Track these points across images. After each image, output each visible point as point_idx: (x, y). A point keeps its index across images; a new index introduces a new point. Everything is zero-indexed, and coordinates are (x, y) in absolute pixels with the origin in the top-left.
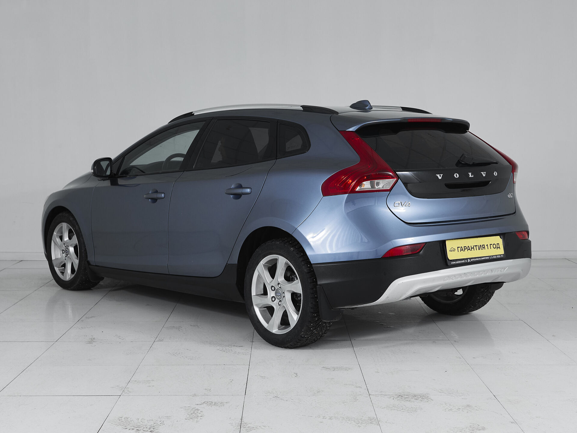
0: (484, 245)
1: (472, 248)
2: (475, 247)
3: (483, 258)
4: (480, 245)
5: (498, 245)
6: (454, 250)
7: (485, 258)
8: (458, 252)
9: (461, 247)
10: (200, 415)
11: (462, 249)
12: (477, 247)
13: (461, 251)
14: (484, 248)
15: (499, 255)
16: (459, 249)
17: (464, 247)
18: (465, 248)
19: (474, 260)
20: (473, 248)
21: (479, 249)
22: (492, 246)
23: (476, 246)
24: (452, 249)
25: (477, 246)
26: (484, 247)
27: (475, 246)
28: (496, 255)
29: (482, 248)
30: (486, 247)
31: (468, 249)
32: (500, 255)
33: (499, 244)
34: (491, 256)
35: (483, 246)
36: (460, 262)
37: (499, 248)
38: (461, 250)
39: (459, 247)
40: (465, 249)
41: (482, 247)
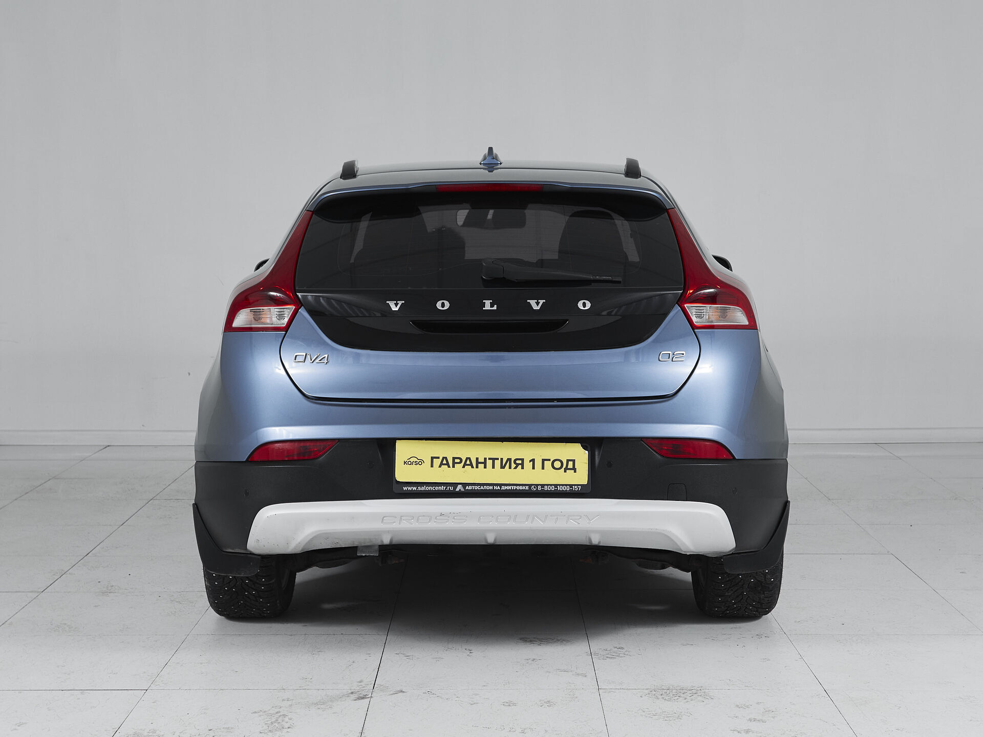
0: (522, 460)
1: (478, 463)
2: (489, 463)
3: (509, 488)
4: (509, 459)
5: (571, 462)
6: (419, 463)
7: (515, 487)
8: (432, 466)
9: (444, 458)
11: (444, 462)
12: (498, 462)
13: (440, 467)
14: (520, 466)
15: (566, 485)
16: (437, 462)
17: (454, 458)
18: (457, 461)
19: (477, 487)
20: (484, 463)
21: (503, 467)
22: (548, 464)
23: (494, 460)
24: (412, 460)
25: (498, 459)
26: (522, 464)
27: (489, 459)
28: (556, 486)
29: (513, 465)
30: (528, 465)
31: (465, 465)
32: (570, 486)
33: (574, 461)
34: (537, 485)
35: (519, 462)
36: (430, 488)
37: (574, 469)
38: (442, 464)
39: (437, 458)
40: (454, 463)
41: (515, 463)
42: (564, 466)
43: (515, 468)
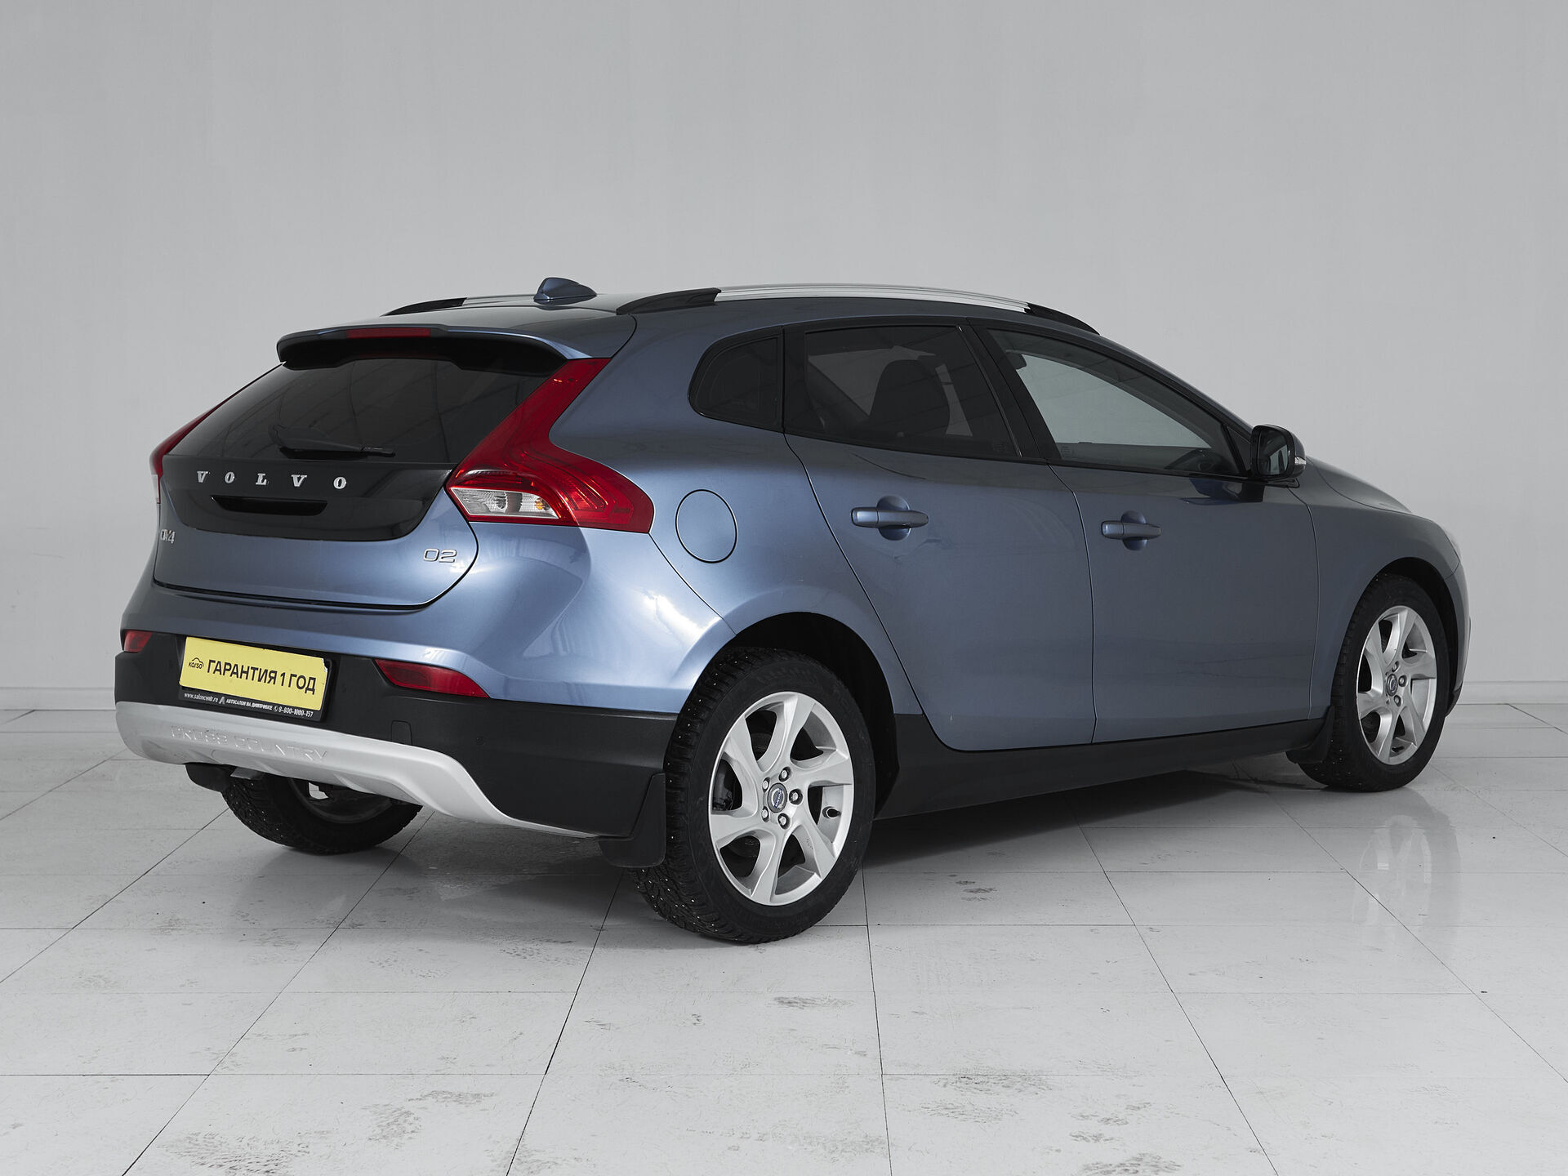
0: (276, 672)
1: (242, 672)
2: (251, 671)
3: (257, 705)
4: (266, 671)
5: (312, 681)
6: (200, 666)
7: (263, 705)
8: (208, 671)
9: (219, 662)
10: (409, 1128)
11: (218, 668)
12: (257, 672)
13: (214, 672)
14: (273, 680)
15: (302, 709)
16: (213, 666)
17: (226, 664)
18: (228, 667)
19: (234, 702)
20: (247, 673)
21: (260, 680)
22: (294, 680)
23: (255, 669)
24: (196, 661)
25: (257, 669)
26: (275, 678)
27: (252, 668)
28: (294, 708)
29: (268, 679)
30: (279, 679)
31: (233, 673)
32: (306, 710)
33: (315, 680)
34: (279, 705)
35: (273, 675)
36: (203, 698)
37: (313, 690)
38: (216, 670)
39: (214, 662)
40: (225, 669)
41: (269, 676)
42: (306, 686)
43: (269, 682)
